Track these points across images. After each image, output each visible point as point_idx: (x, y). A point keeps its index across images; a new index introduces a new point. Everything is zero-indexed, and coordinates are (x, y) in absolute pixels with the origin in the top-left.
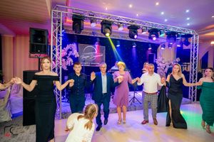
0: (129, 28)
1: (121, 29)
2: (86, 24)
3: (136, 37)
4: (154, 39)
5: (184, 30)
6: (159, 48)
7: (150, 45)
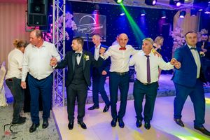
3: (154, 2)
4: (178, 4)
6: (176, 16)
7: (164, 12)
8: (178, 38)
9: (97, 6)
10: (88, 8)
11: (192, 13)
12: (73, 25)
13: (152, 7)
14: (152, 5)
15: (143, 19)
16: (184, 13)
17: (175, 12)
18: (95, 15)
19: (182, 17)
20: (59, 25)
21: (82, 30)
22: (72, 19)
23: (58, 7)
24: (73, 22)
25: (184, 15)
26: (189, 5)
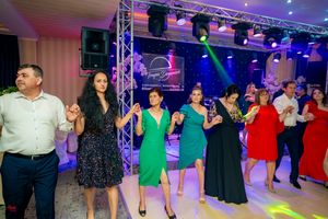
0: (233, 27)
1: (223, 29)
2: (171, 20)
3: (245, 42)
4: (274, 45)
5: (320, 30)
6: (269, 60)
7: (255, 55)
8: (271, 87)
9: (174, 45)
10: (162, 48)
11: (289, 56)
12: (143, 69)
13: (241, 48)
14: (242, 44)
15: (229, 62)
16: (278, 56)
17: (268, 54)
18: (170, 56)
19: (276, 61)
20: (125, 69)
21: (153, 76)
22: (141, 61)
23: (123, 44)
24: (142, 65)
25: (279, 58)
26: (285, 46)
